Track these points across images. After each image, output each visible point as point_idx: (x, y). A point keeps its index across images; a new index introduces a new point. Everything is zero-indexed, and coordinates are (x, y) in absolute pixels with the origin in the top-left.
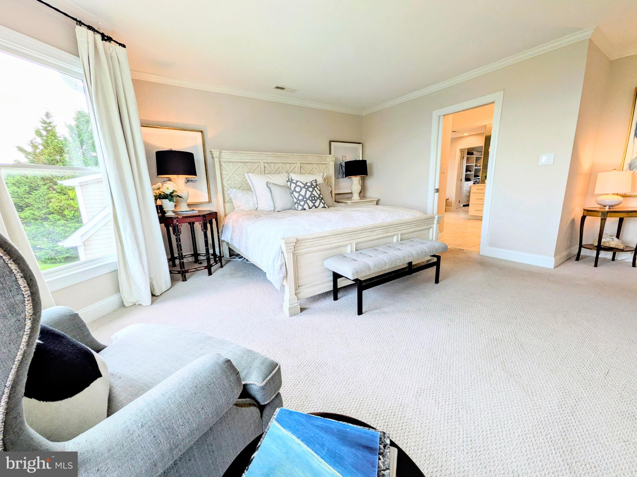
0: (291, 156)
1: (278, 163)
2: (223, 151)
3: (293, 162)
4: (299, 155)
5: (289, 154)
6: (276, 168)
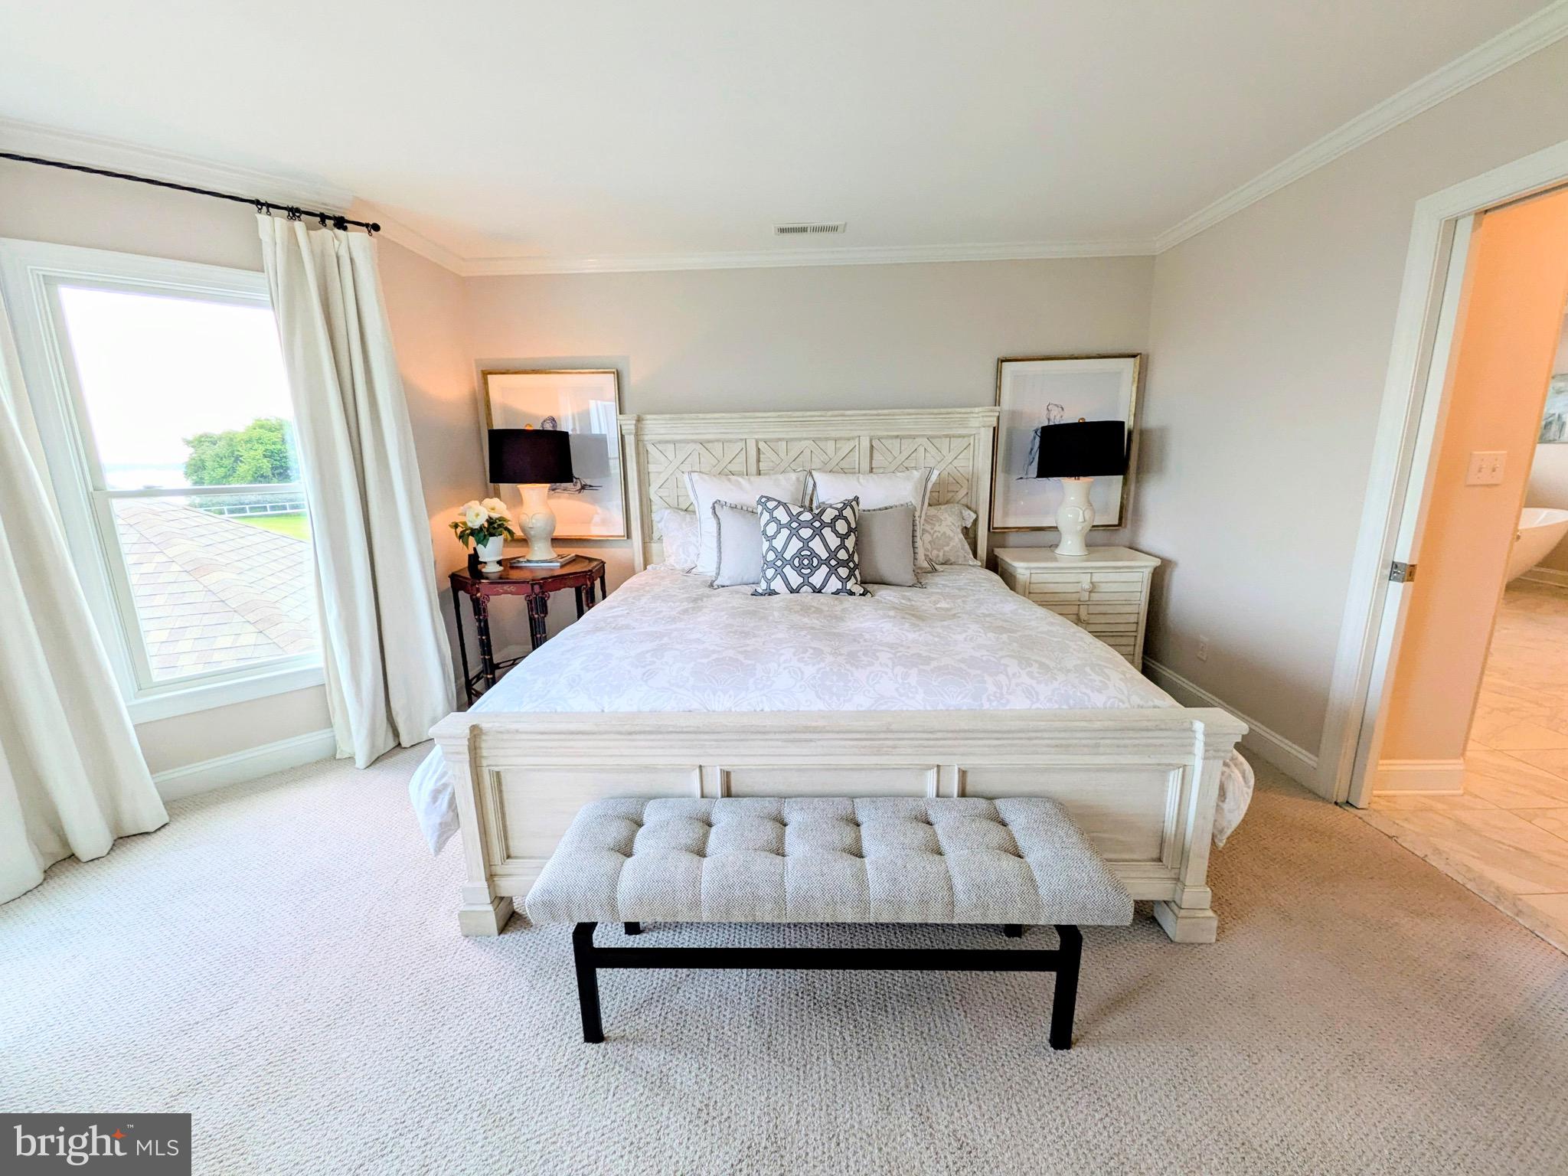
0: (840, 418)
1: (800, 439)
2: (648, 417)
3: (846, 436)
4: (865, 415)
5: (830, 413)
6: (793, 454)
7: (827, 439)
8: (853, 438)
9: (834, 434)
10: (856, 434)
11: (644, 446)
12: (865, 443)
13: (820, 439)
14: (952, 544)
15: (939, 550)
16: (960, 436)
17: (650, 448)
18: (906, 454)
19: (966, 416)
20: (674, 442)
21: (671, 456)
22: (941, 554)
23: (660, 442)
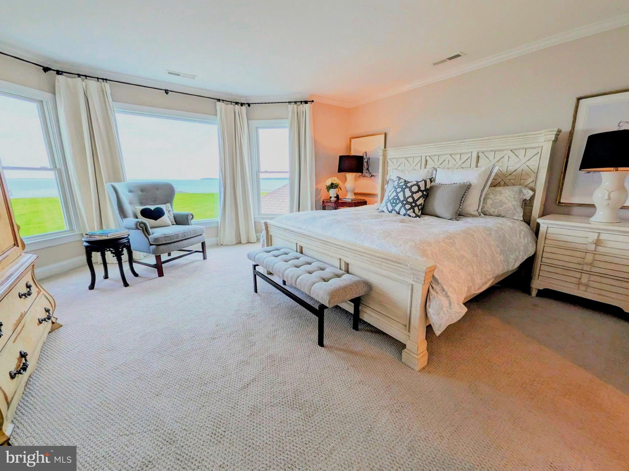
7: (456, 154)
8: (469, 153)
9: (460, 152)
10: (471, 150)
11: (387, 160)
12: (475, 155)
13: (453, 154)
14: (505, 206)
15: (495, 209)
16: (531, 148)
17: (389, 161)
18: (497, 159)
19: (537, 136)
20: (397, 158)
21: (395, 163)
22: (496, 211)
23: (392, 158)
